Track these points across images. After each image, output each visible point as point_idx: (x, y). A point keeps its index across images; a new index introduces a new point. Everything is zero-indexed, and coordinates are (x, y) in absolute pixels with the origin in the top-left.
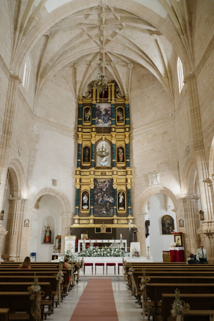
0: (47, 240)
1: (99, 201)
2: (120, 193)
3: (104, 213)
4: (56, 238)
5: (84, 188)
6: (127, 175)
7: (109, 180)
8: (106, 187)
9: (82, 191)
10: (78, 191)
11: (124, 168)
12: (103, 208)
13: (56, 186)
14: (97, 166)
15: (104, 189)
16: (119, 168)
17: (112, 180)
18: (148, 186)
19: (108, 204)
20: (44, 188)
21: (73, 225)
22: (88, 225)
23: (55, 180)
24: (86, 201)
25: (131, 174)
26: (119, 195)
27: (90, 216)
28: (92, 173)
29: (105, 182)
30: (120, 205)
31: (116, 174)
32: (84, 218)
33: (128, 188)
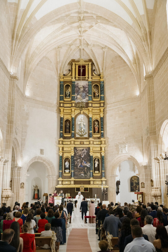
0: (36, 197)
1: (79, 166)
2: (95, 159)
3: (82, 176)
5: (66, 155)
6: (101, 144)
7: (87, 148)
8: (84, 154)
9: (64, 157)
10: (61, 158)
11: (99, 138)
12: (81, 172)
13: (43, 155)
14: (76, 137)
15: (82, 156)
16: (95, 138)
17: (89, 148)
18: (118, 154)
19: (86, 168)
20: (34, 157)
21: (58, 185)
22: (70, 185)
23: (43, 150)
24: (67, 166)
25: (105, 144)
26: (94, 161)
27: (71, 178)
28: (72, 142)
29: (83, 149)
30: (95, 169)
31: (92, 143)
32: (66, 180)
33: (102, 155)
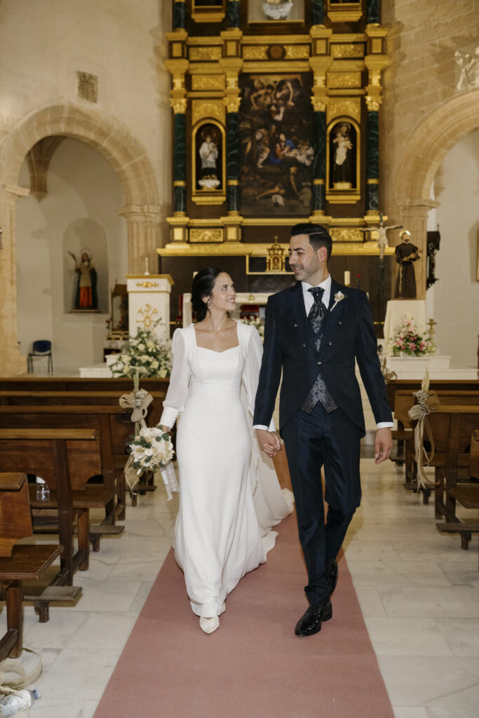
0: (84, 300)
1: (261, 160)
2: (337, 127)
3: (277, 204)
4: (114, 295)
5: (202, 111)
6: (366, 54)
7: (299, 77)
8: (285, 105)
9: (194, 122)
10: (180, 124)
11: (356, 27)
12: (273, 187)
13: (95, 100)
14: (250, 21)
15: (278, 112)
16: (338, 28)
17: (309, 77)
18: (448, 94)
19: (293, 169)
20: (48, 105)
21: (169, 247)
22: (221, 246)
23: (91, 77)
24: (210, 161)
25: (383, 53)
26: (333, 135)
27: (226, 215)
28: (232, 49)
29: (282, 83)
30: (338, 174)
31: (324, 51)
32: (204, 222)
33: (369, 108)
